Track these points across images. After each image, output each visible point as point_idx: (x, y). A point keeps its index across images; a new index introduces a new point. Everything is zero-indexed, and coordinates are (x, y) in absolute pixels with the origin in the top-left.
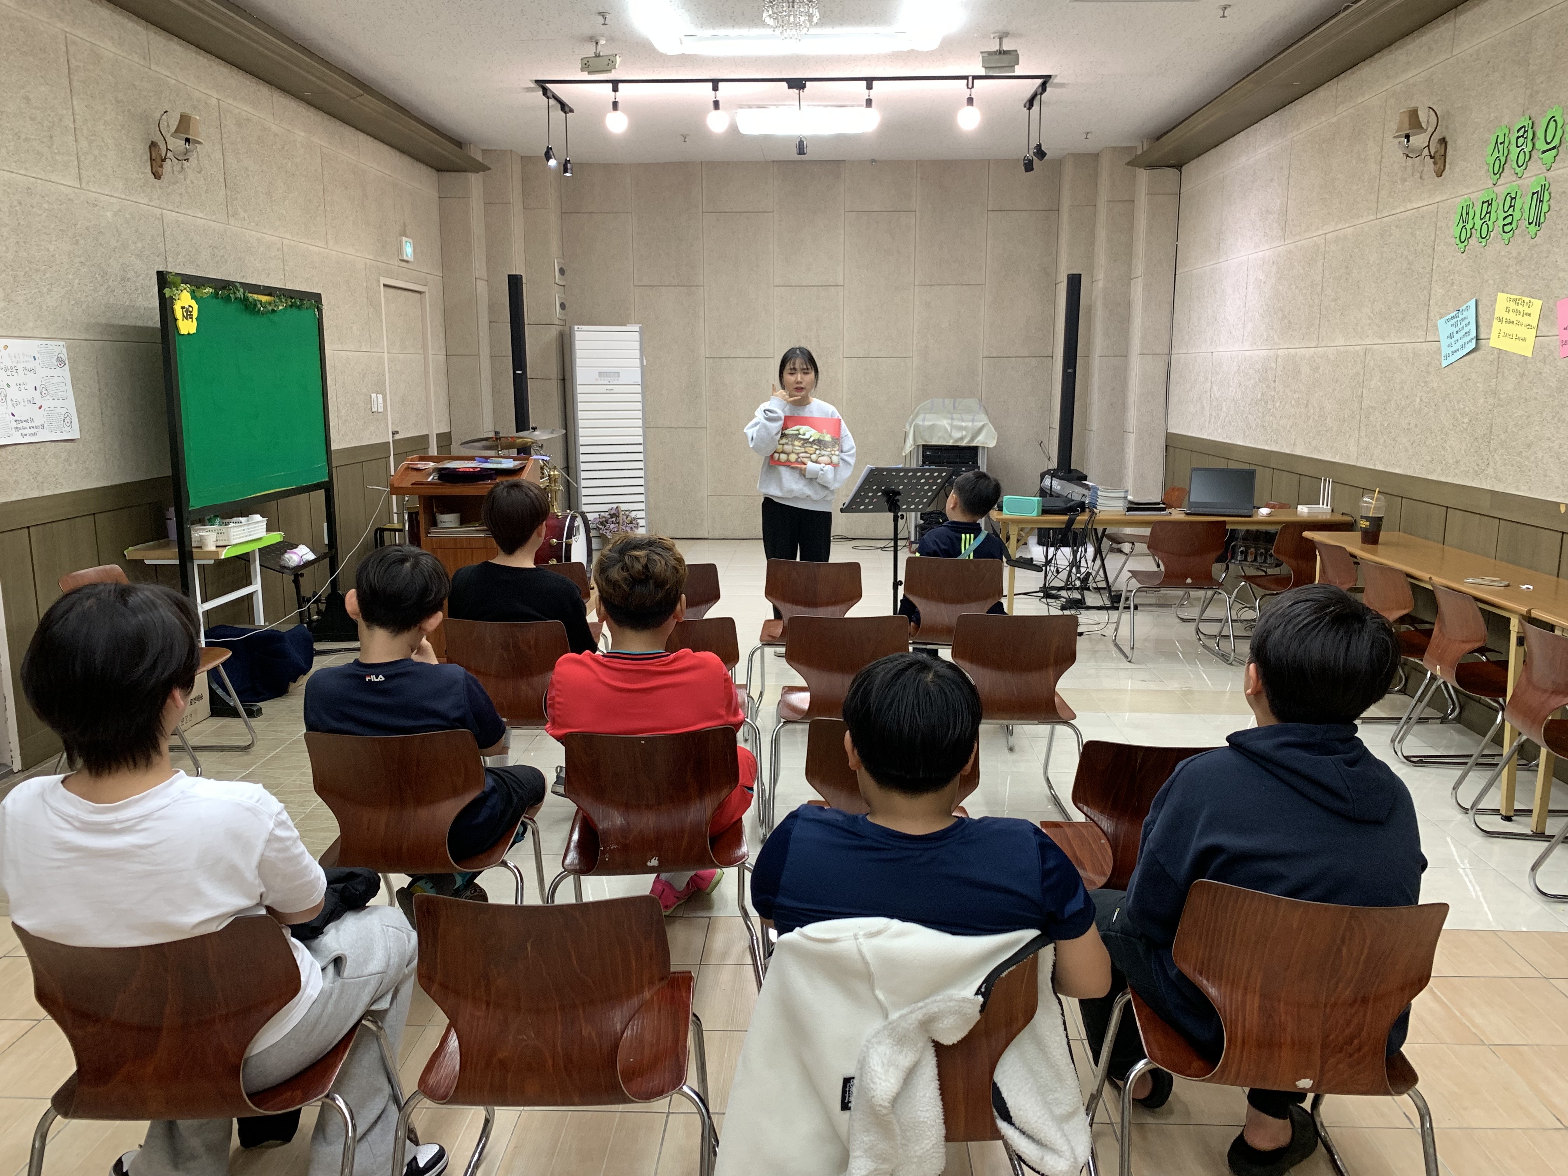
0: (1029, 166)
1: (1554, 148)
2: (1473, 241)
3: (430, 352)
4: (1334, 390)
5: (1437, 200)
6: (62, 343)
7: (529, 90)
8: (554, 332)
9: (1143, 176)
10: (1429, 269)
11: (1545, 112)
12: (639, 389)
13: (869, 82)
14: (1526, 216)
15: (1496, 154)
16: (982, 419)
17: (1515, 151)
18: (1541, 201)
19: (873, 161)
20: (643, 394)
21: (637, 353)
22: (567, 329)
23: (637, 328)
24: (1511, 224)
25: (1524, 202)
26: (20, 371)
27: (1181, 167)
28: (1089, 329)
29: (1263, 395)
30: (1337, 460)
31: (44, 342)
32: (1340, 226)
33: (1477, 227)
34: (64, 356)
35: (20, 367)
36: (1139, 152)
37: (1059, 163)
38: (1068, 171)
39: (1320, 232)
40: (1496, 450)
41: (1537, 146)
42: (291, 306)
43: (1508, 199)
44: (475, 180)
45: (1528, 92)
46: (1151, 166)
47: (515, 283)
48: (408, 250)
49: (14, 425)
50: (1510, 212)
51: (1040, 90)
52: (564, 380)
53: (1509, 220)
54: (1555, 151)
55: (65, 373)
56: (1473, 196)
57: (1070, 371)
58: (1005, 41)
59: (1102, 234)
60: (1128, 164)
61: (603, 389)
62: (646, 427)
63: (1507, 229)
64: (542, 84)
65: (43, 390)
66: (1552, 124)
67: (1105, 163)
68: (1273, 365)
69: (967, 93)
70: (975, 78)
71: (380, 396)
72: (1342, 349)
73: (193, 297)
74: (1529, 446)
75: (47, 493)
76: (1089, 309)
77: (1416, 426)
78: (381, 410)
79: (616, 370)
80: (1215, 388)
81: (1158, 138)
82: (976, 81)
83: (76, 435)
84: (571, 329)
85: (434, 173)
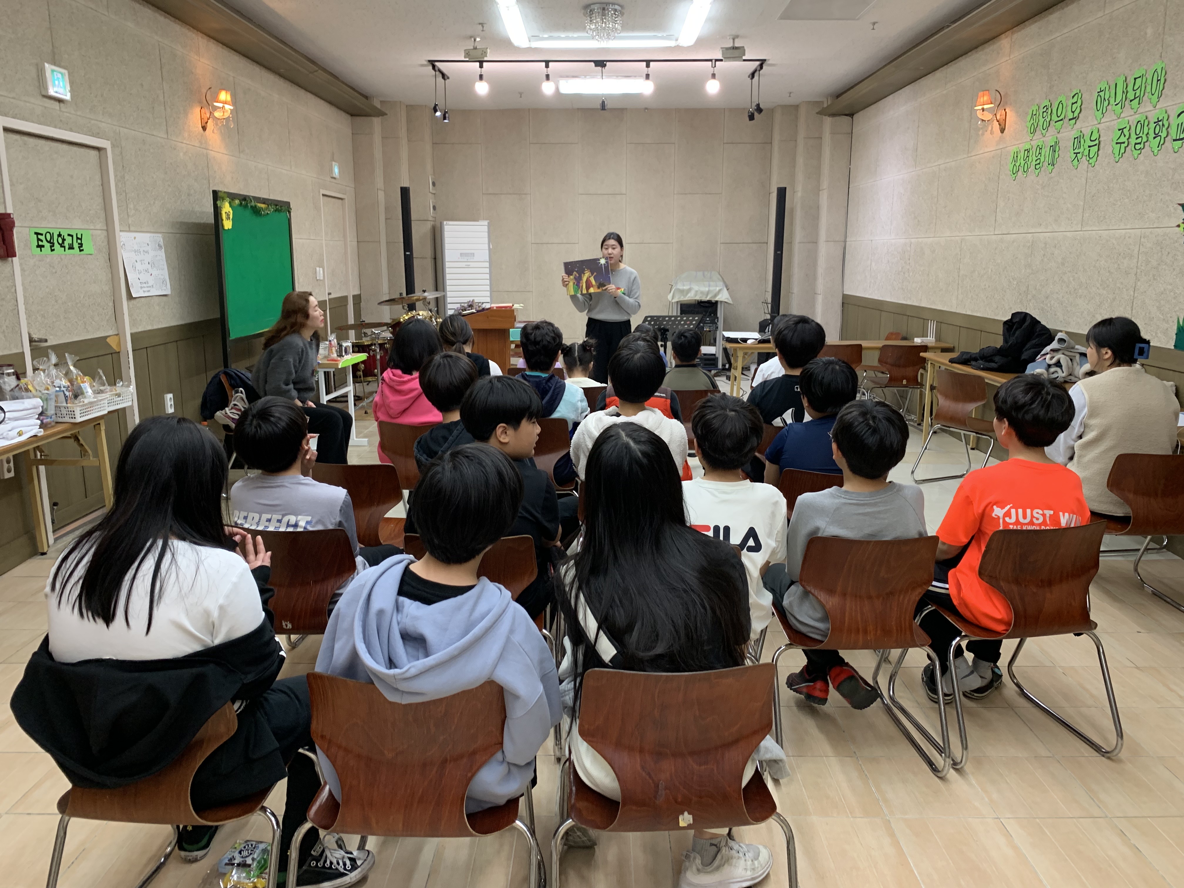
0: (751, 117)
1: (1062, 120)
2: (1020, 173)
3: (348, 240)
4: (944, 265)
5: (1001, 147)
6: (160, 235)
7: (422, 65)
8: (429, 225)
9: (828, 121)
10: (996, 190)
11: (1057, 98)
12: (487, 265)
13: (648, 62)
14: (1047, 159)
15: (1032, 122)
16: (720, 285)
17: (1042, 120)
18: (1055, 151)
19: (646, 109)
20: (490, 268)
21: (486, 240)
22: (438, 225)
23: (486, 223)
24: (1039, 164)
25: (1046, 151)
26: (142, 252)
27: (853, 115)
28: (792, 224)
29: (902, 268)
30: (945, 309)
31: (152, 235)
32: (947, 161)
33: (1022, 165)
34: (162, 243)
35: (142, 250)
36: (825, 105)
37: (772, 111)
38: (778, 117)
39: (936, 164)
40: (1030, 300)
41: (1052, 118)
42: (276, 211)
43: (1038, 149)
44: (376, 121)
45: (1049, 85)
46: (833, 115)
47: (405, 193)
48: (336, 170)
49: (140, 285)
50: (1039, 157)
51: (759, 68)
52: (435, 258)
53: (1038, 162)
54: (1062, 122)
55: (162, 254)
56: (1020, 146)
57: (779, 252)
58: (736, 40)
59: (800, 161)
60: (817, 113)
61: (463, 265)
62: (492, 291)
63: (1037, 167)
64: (432, 63)
65: (152, 264)
66: (1061, 105)
67: (803, 111)
68: (909, 249)
69: (711, 70)
70: (716, 60)
71: (321, 269)
72: (948, 238)
73: (231, 206)
74: (1047, 298)
75: (155, 327)
76: (792, 210)
77: (989, 287)
78: (322, 278)
79: (472, 251)
80: (873, 264)
81: (838, 96)
82: (717, 63)
83: (168, 292)
84: (441, 224)
85: (349, 117)
